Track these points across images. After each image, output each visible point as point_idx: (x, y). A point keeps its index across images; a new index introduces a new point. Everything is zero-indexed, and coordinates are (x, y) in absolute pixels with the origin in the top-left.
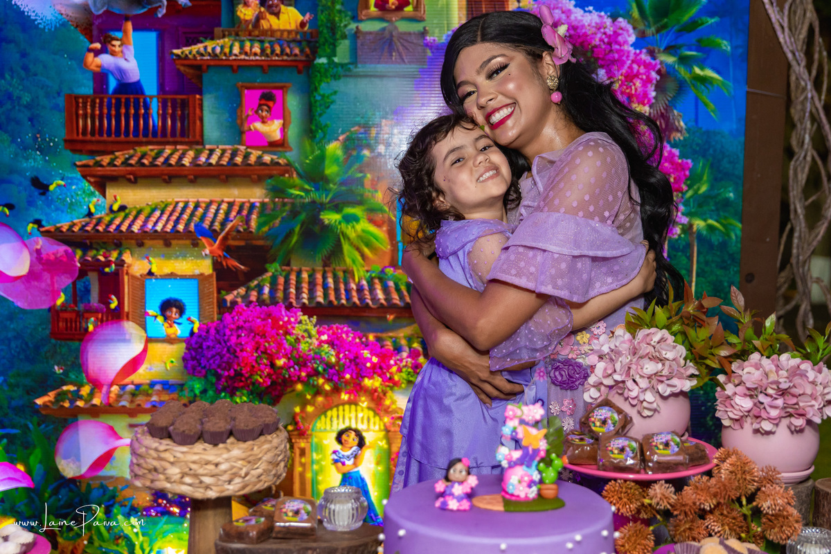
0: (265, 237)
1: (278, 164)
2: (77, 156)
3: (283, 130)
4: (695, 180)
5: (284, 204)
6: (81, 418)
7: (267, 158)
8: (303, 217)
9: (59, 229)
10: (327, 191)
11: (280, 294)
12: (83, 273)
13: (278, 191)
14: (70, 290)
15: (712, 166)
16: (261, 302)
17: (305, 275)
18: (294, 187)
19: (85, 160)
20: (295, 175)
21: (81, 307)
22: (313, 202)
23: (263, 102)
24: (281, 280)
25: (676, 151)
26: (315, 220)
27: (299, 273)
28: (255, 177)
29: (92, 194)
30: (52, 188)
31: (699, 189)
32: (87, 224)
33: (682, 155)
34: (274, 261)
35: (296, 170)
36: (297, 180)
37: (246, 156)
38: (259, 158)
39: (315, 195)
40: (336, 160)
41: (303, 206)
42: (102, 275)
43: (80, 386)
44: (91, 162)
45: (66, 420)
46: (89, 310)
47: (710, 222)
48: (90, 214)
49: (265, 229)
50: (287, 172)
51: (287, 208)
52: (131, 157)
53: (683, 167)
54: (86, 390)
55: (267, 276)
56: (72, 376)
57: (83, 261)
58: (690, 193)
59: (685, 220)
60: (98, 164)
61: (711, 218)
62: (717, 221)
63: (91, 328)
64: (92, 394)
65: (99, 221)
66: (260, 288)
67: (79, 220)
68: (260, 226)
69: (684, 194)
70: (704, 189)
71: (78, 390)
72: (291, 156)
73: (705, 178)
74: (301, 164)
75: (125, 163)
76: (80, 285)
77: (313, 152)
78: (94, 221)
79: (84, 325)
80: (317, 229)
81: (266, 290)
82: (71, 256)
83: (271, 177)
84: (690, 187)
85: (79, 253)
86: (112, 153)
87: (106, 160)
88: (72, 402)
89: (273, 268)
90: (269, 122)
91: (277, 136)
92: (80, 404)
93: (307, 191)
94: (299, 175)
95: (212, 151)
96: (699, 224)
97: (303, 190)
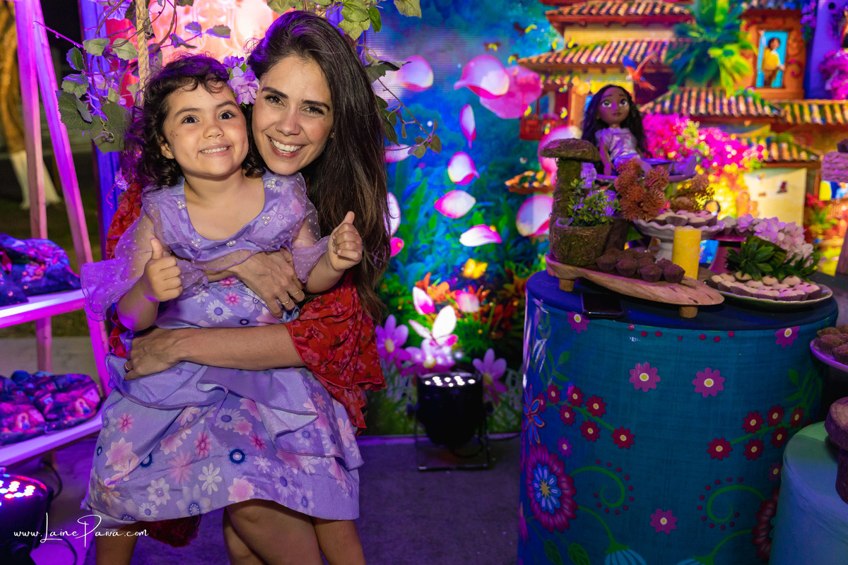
0: (671, 66)
1: (683, 14)
2: (546, 8)
5: (685, 43)
6: (536, 194)
7: (677, 10)
8: (696, 52)
9: (530, 61)
10: (715, 33)
11: (676, 107)
12: (544, 92)
13: (682, 33)
14: (535, 104)
16: (663, 112)
17: (694, 94)
18: (693, 30)
19: (551, 10)
21: (541, 116)
22: (705, 42)
24: (678, 97)
26: (705, 54)
27: (690, 92)
29: (555, 35)
30: (528, 30)
32: (550, 57)
34: (673, 83)
36: (695, 25)
37: (663, 8)
38: (671, 10)
39: (706, 37)
40: (723, 11)
41: (698, 44)
42: (557, 93)
43: (536, 171)
44: (555, 12)
45: (525, 196)
46: (546, 118)
48: (552, 50)
49: (671, 61)
50: (689, 19)
51: (687, 46)
52: (584, 8)
54: (540, 175)
55: (669, 94)
56: (532, 165)
57: (545, 84)
60: (561, 13)
63: (547, 131)
64: (544, 178)
65: (558, 55)
66: (663, 103)
67: (544, 55)
68: (668, 58)
71: (535, 176)
74: (700, 14)
75: (580, 13)
76: (542, 101)
77: (708, 5)
78: (555, 55)
79: (542, 130)
80: (705, 60)
81: (667, 104)
82: (537, 80)
83: (678, 23)
85: (542, 79)
86: (571, 5)
87: (566, 10)
88: (531, 183)
89: (673, 89)
92: (536, 184)
93: (701, 34)
94: (698, 22)
95: (639, 5)
97: (698, 32)
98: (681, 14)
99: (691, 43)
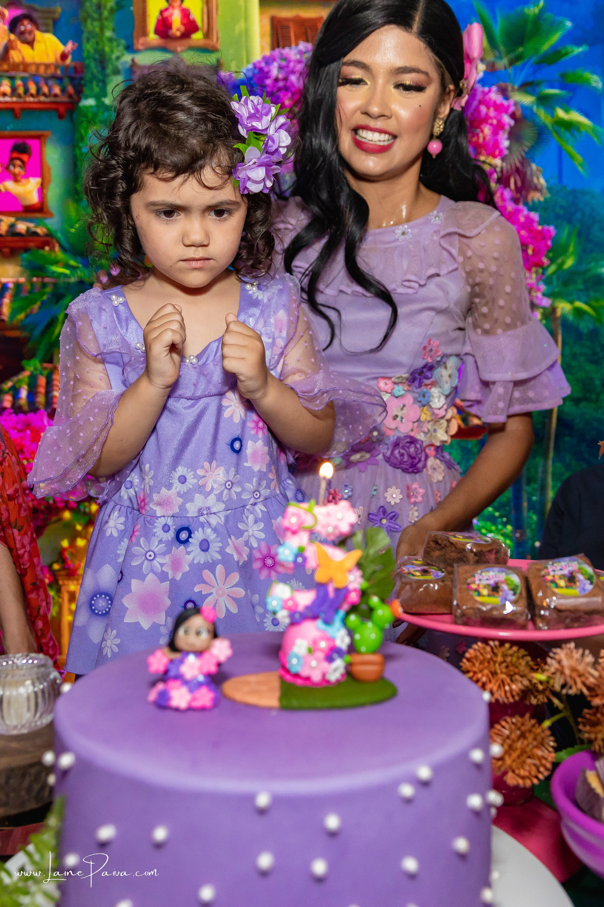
0: (21, 327)
1: (35, 234)
3: (41, 191)
4: (558, 252)
5: (44, 285)
7: (22, 227)
8: (67, 299)
11: (41, 399)
13: (37, 269)
15: (579, 234)
16: (17, 408)
18: (56, 263)
20: (57, 248)
23: (15, 155)
24: (42, 381)
25: (535, 216)
28: (6, 250)
31: (563, 263)
33: (543, 221)
34: (31, 356)
35: (58, 242)
36: (59, 254)
38: (12, 226)
39: (83, 273)
41: (69, 286)
47: (579, 304)
49: (21, 316)
50: (47, 243)
51: (48, 290)
53: (545, 235)
55: (25, 376)
58: (552, 269)
59: (546, 302)
61: (579, 300)
62: (586, 303)
66: (15, 391)
68: (14, 312)
69: (544, 270)
70: (570, 263)
72: (52, 224)
73: (571, 249)
74: (65, 233)
77: (80, 219)
81: (24, 394)
83: (26, 250)
84: (552, 260)
89: (32, 366)
90: (24, 181)
91: (34, 199)
93: (73, 268)
94: (63, 248)
96: (564, 307)
97: (67, 266)
98: (32, 234)
99: (55, 285)
